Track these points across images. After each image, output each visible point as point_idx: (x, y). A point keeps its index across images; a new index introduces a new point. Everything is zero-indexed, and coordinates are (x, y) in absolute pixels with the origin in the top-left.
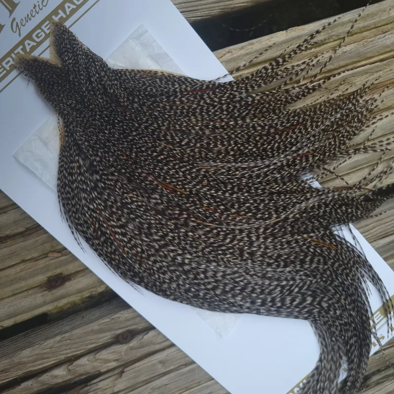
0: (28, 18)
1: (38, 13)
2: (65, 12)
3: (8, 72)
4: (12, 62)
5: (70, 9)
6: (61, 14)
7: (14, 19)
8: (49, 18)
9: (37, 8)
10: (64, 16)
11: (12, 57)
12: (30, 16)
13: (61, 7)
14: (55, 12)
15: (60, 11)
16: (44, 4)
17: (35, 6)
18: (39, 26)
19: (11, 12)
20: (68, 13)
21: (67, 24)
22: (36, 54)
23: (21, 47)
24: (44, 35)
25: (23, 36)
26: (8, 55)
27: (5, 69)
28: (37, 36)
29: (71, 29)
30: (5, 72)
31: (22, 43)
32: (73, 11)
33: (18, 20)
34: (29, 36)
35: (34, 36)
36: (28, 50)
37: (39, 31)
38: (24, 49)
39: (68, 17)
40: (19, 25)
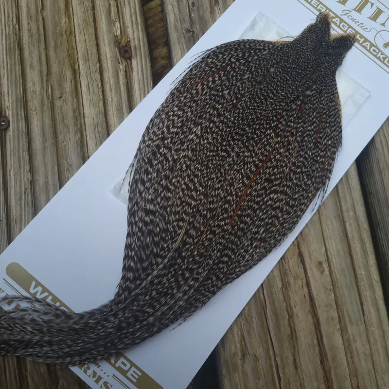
0: (353, 20)
1: (358, 26)
2: (363, 42)
3: (316, 8)
4: (323, 11)
5: (366, 46)
6: (362, 40)
7: (351, 12)
8: (357, 33)
9: (361, 25)
10: (361, 42)
11: (326, 10)
12: (355, 21)
13: (366, 40)
14: (362, 37)
15: (363, 39)
16: (365, 29)
17: (362, 24)
18: (350, 27)
19: (354, 10)
20: (363, 44)
21: (356, 44)
22: (333, 25)
23: (334, 16)
24: (345, 29)
25: (341, 17)
26: (327, 8)
27: (318, 6)
28: (343, 26)
29: (353, 47)
30: (316, 6)
31: (337, 16)
32: (365, 48)
33: (350, 14)
34: (342, 21)
35: (343, 24)
36: (333, 20)
37: (347, 27)
38: (333, 18)
39: (361, 45)
40: (348, 15)
